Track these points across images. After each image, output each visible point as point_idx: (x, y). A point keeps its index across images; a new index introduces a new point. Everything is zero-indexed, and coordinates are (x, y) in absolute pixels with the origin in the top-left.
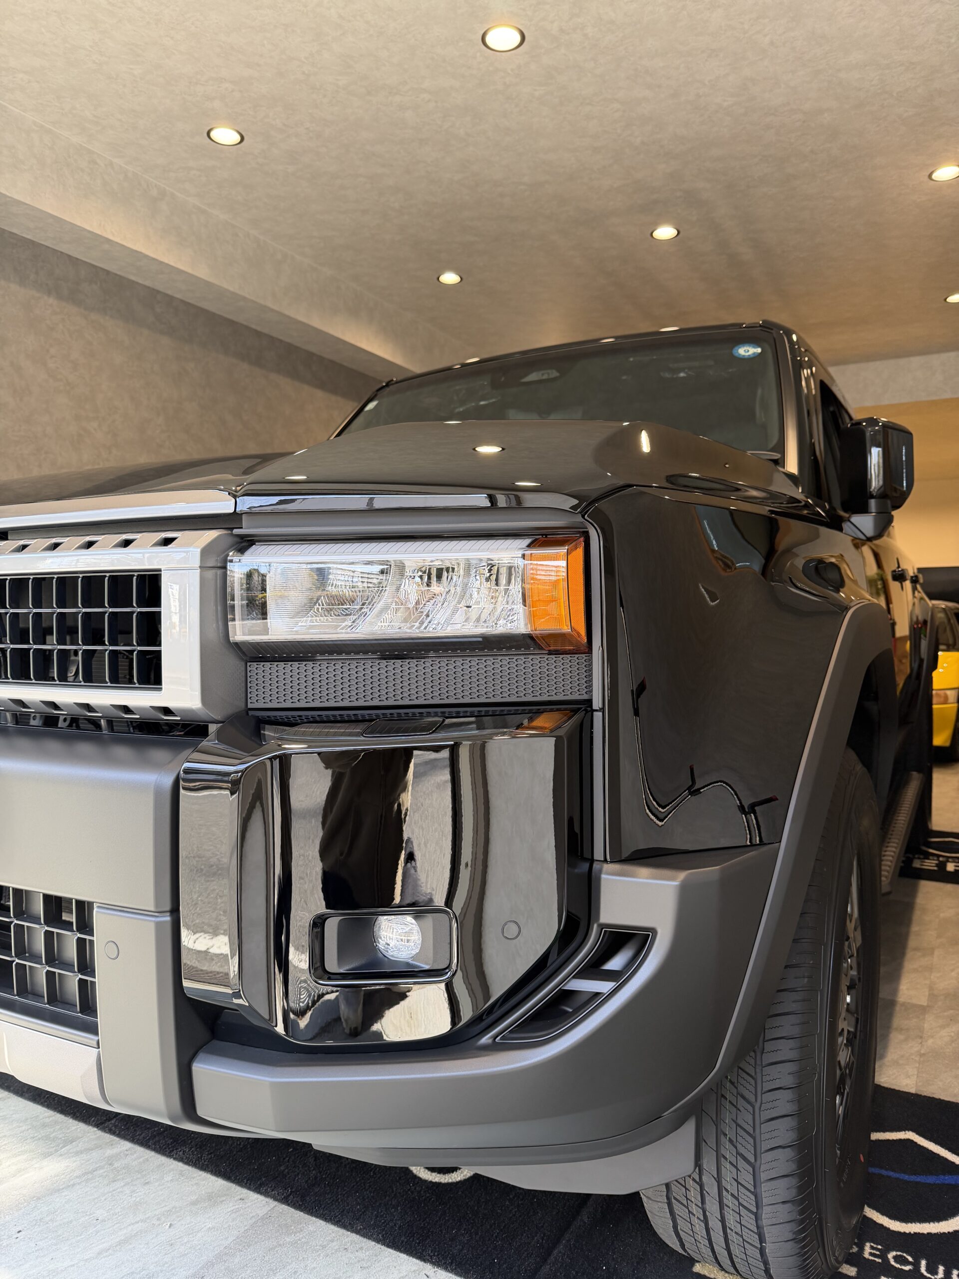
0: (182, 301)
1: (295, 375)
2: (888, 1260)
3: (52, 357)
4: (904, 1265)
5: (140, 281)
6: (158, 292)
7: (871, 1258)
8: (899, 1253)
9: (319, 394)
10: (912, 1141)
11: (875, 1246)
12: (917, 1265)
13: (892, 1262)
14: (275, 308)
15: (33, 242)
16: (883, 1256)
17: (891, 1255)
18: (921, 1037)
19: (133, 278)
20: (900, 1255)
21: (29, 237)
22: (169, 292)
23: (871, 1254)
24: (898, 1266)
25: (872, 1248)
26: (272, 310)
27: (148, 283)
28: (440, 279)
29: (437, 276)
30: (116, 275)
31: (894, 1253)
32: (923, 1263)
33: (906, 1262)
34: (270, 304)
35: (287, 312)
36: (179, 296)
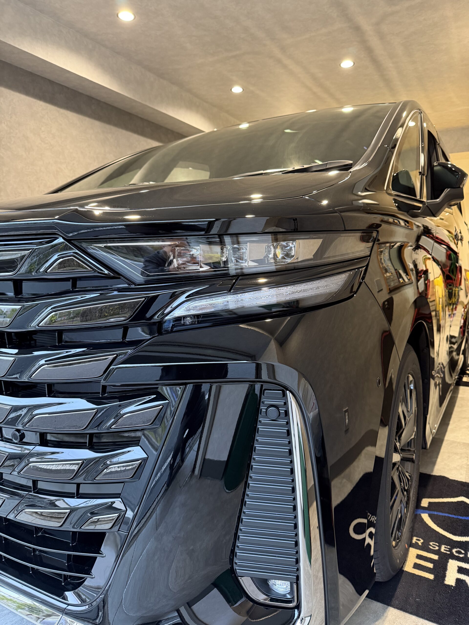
2: (453, 553)
4: (460, 554)
5: (84, 93)
6: (93, 98)
8: (458, 549)
12: (466, 554)
13: (455, 553)
16: (451, 550)
19: (80, 91)
22: (98, 99)
23: (445, 550)
25: (445, 547)
26: (149, 107)
27: (88, 94)
28: (233, 90)
29: (230, 89)
30: (72, 89)
31: (456, 549)
36: (103, 100)
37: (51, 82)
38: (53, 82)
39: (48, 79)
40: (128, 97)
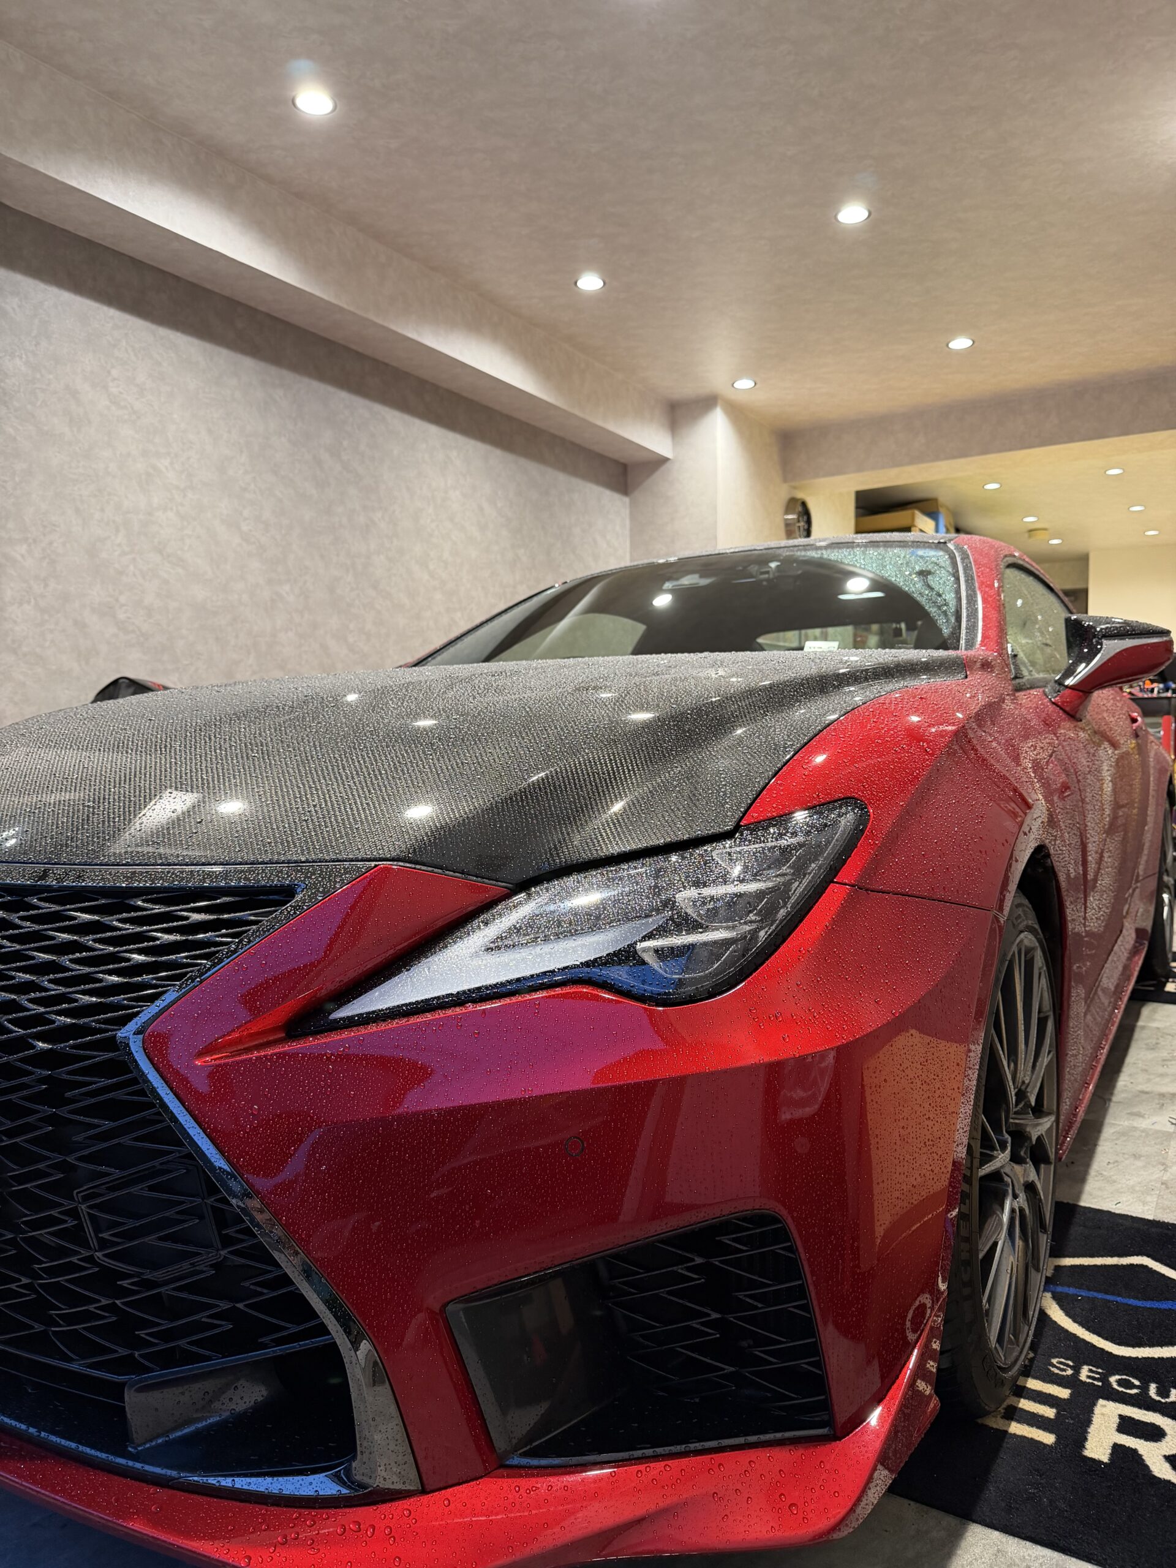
0: (268, 315)
1: (404, 406)
2: (1110, 1384)
3: (114, 379)
4: (1131, 1388)
5: (217, 290)
6: (239, 303)
7: (1091, 1381)
8: (1124, 1377)
9: (434, 430)
10: (1147, 1266)
11: (1094, 1369)
12: (1145, 1388)
13: (1115, 1386)
14: (379, 321)
15: (89, 242)
16: (1104, 1379)
17: (1113, 1379)
18: (1163, 1164)
19: (209, 286)
20: (1125, 1379)
21: (84, 235)
22: (252, 304)
23: (1089, 1377)
24: (1121, 1389)
25: (1091, 1371)
26: (375, 324)
27: (227, 293)
28: (579, 284)
29: (574, 281)
30: (189, 282)
31: (1118, 1377)
32: (1153, 1389)
33: (1132, 1386)
34: (372, 316)
35: (393, 327)
36: (263, 308)
38: (141, 262)
39: (129, 257)
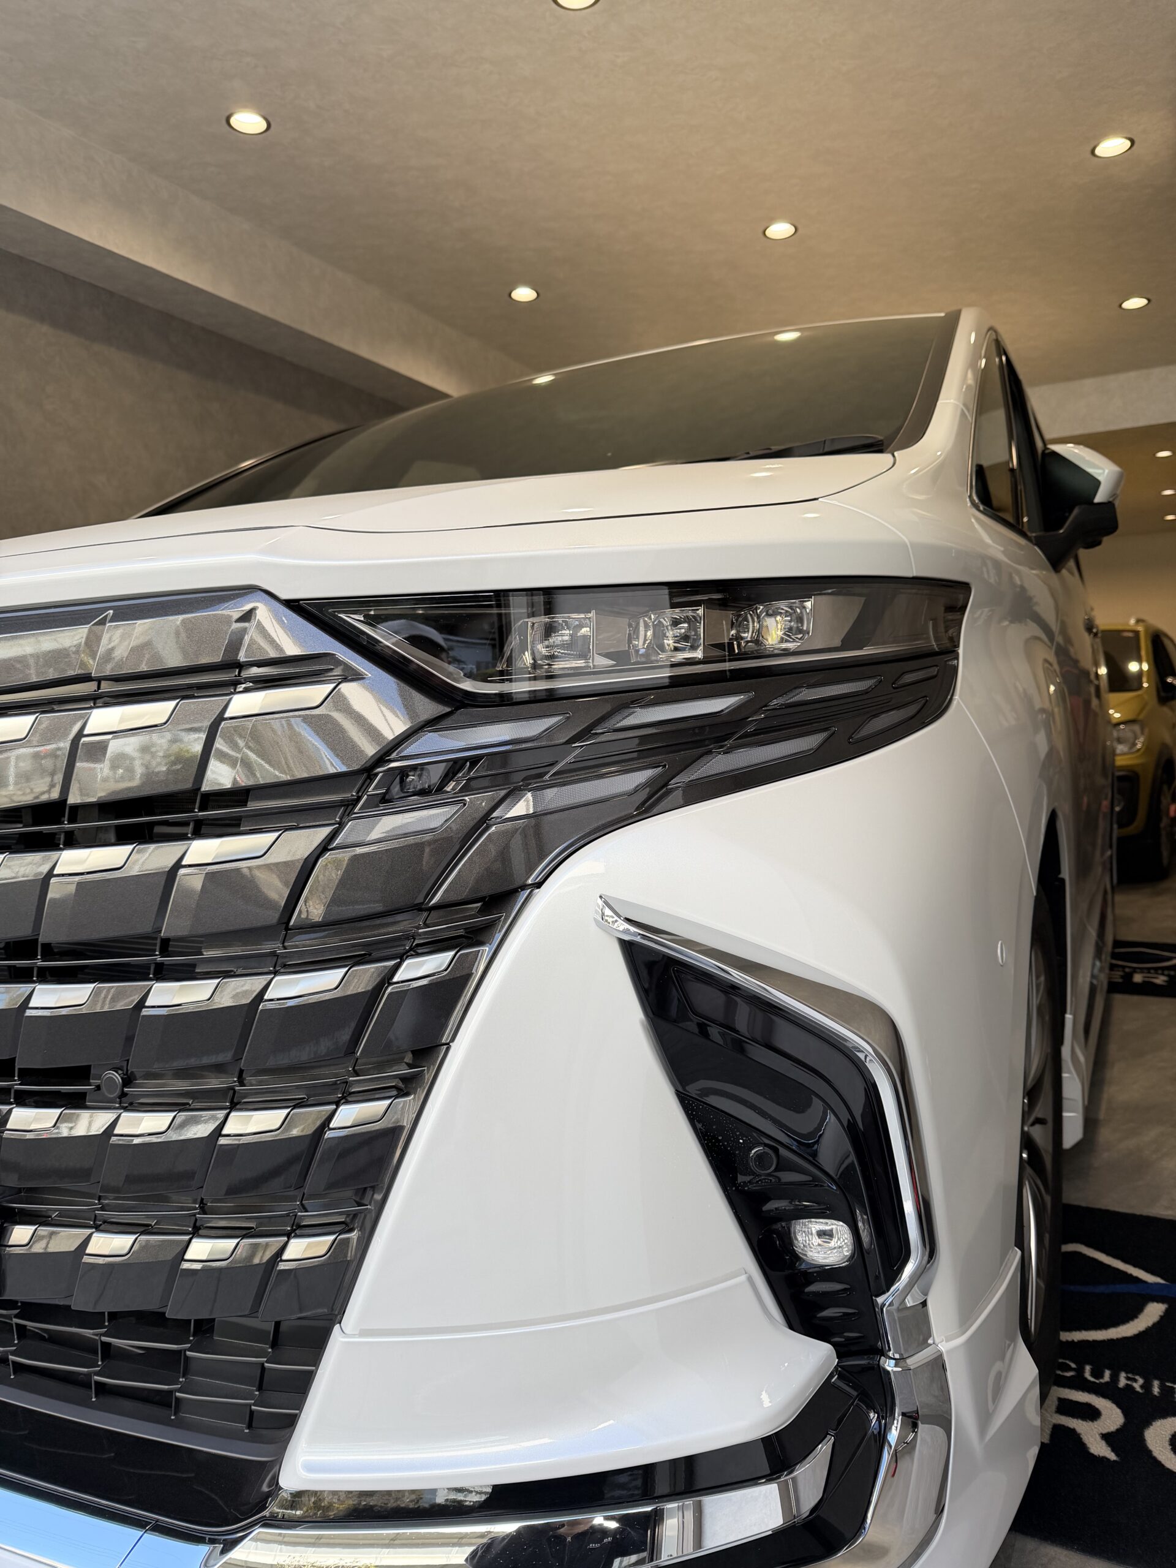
0: (203, 329)
3: (49, 396)
4: (1067, 1371)
5: (148, 304)
6: (174, 318)
10: (1082, 1253)
12: (1080, 1371)
22: (187, 318)
24: (1059, 1372)
27: (161, 307)
28: (513, 295)
29: (508, 292)
30: (122, 297)
32: (1088, 1371)
33: (1070, 1369)
35: (328, 339)
36: (196, 321)
37: (71, 280)
38: (74, 278)
39: (61, 273)
40: (256, 314)
